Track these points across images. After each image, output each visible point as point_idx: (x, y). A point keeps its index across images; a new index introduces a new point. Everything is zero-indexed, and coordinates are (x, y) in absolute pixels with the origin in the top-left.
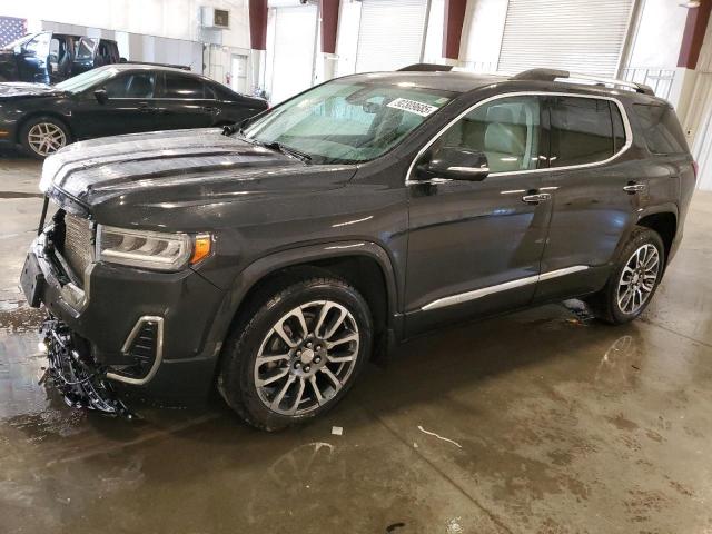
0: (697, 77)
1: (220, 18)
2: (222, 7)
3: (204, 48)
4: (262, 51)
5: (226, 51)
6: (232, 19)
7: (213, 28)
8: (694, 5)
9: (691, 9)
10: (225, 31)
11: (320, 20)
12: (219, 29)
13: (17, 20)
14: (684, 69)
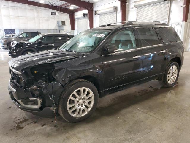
0: (188, 24)
1: (63, 23)
2: (63, 20)
3: (60, 31)
4: (74, 30)
5: (65, 31)
6: (66, 23)
7: (61, 26)
8: (185, 6)
9: (184, 7)
10: (64, 26)
11: (89, 20)
12: (63, 26)
13: (13, 30)
14: (184, 22)
